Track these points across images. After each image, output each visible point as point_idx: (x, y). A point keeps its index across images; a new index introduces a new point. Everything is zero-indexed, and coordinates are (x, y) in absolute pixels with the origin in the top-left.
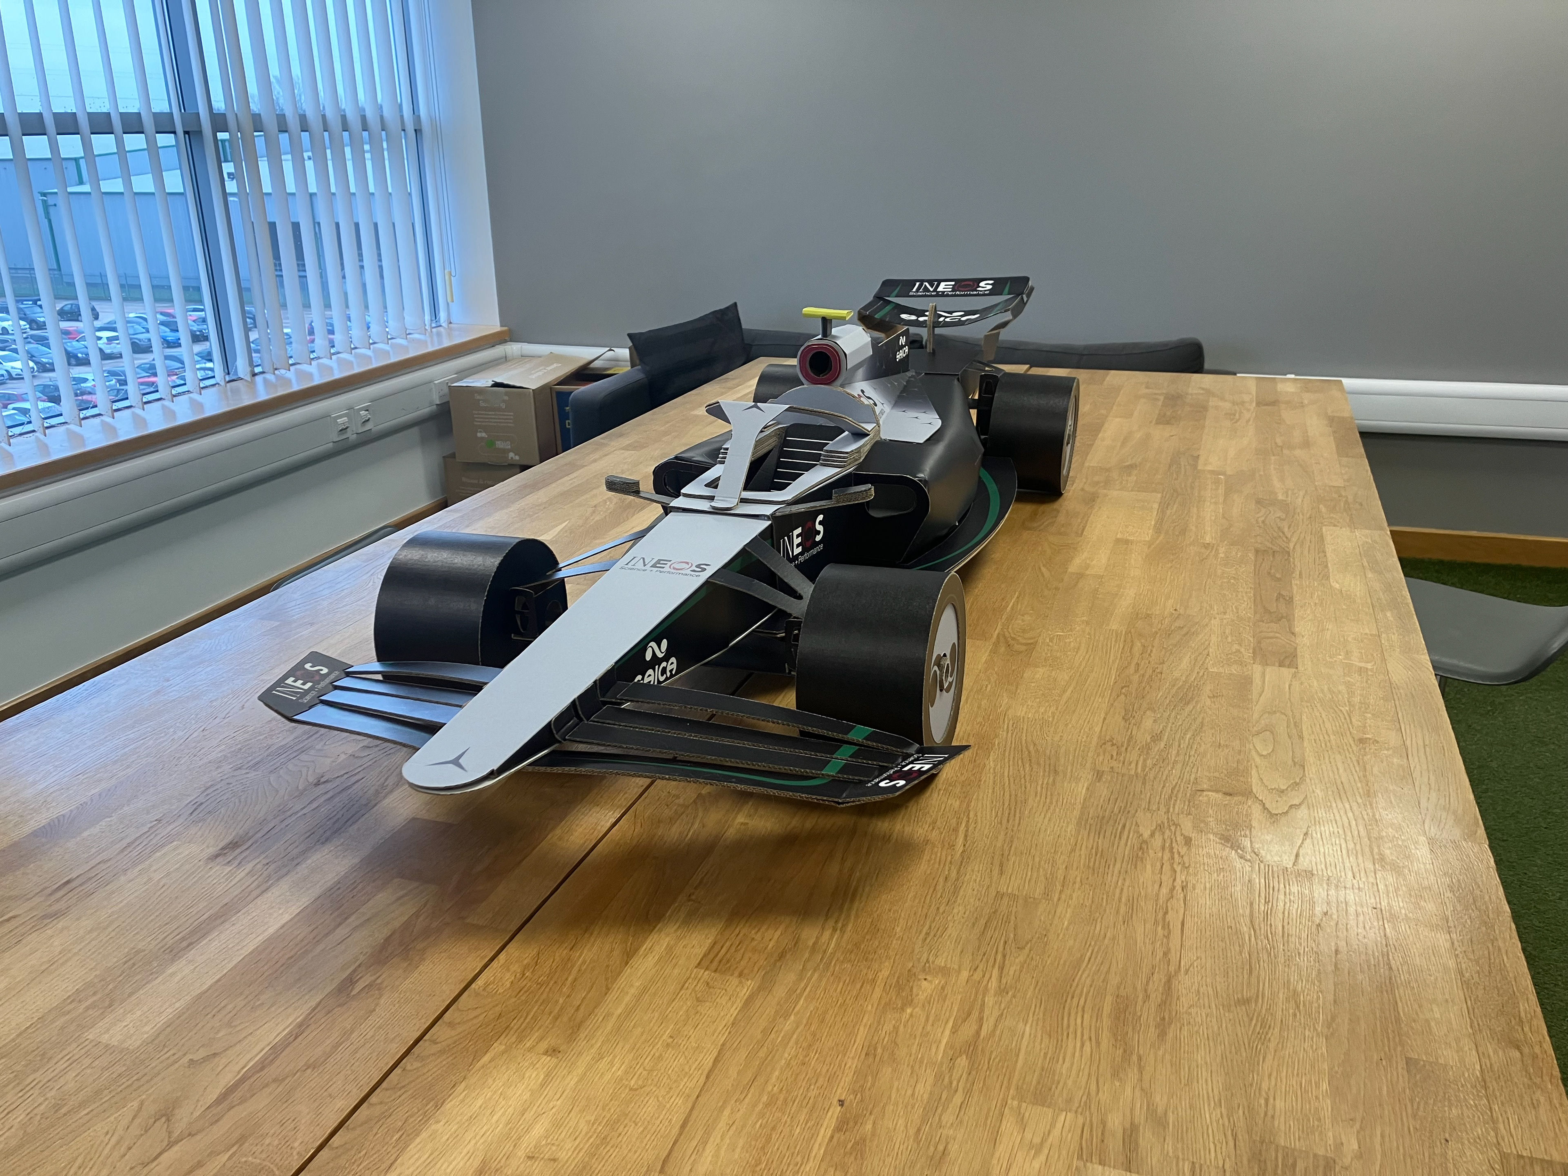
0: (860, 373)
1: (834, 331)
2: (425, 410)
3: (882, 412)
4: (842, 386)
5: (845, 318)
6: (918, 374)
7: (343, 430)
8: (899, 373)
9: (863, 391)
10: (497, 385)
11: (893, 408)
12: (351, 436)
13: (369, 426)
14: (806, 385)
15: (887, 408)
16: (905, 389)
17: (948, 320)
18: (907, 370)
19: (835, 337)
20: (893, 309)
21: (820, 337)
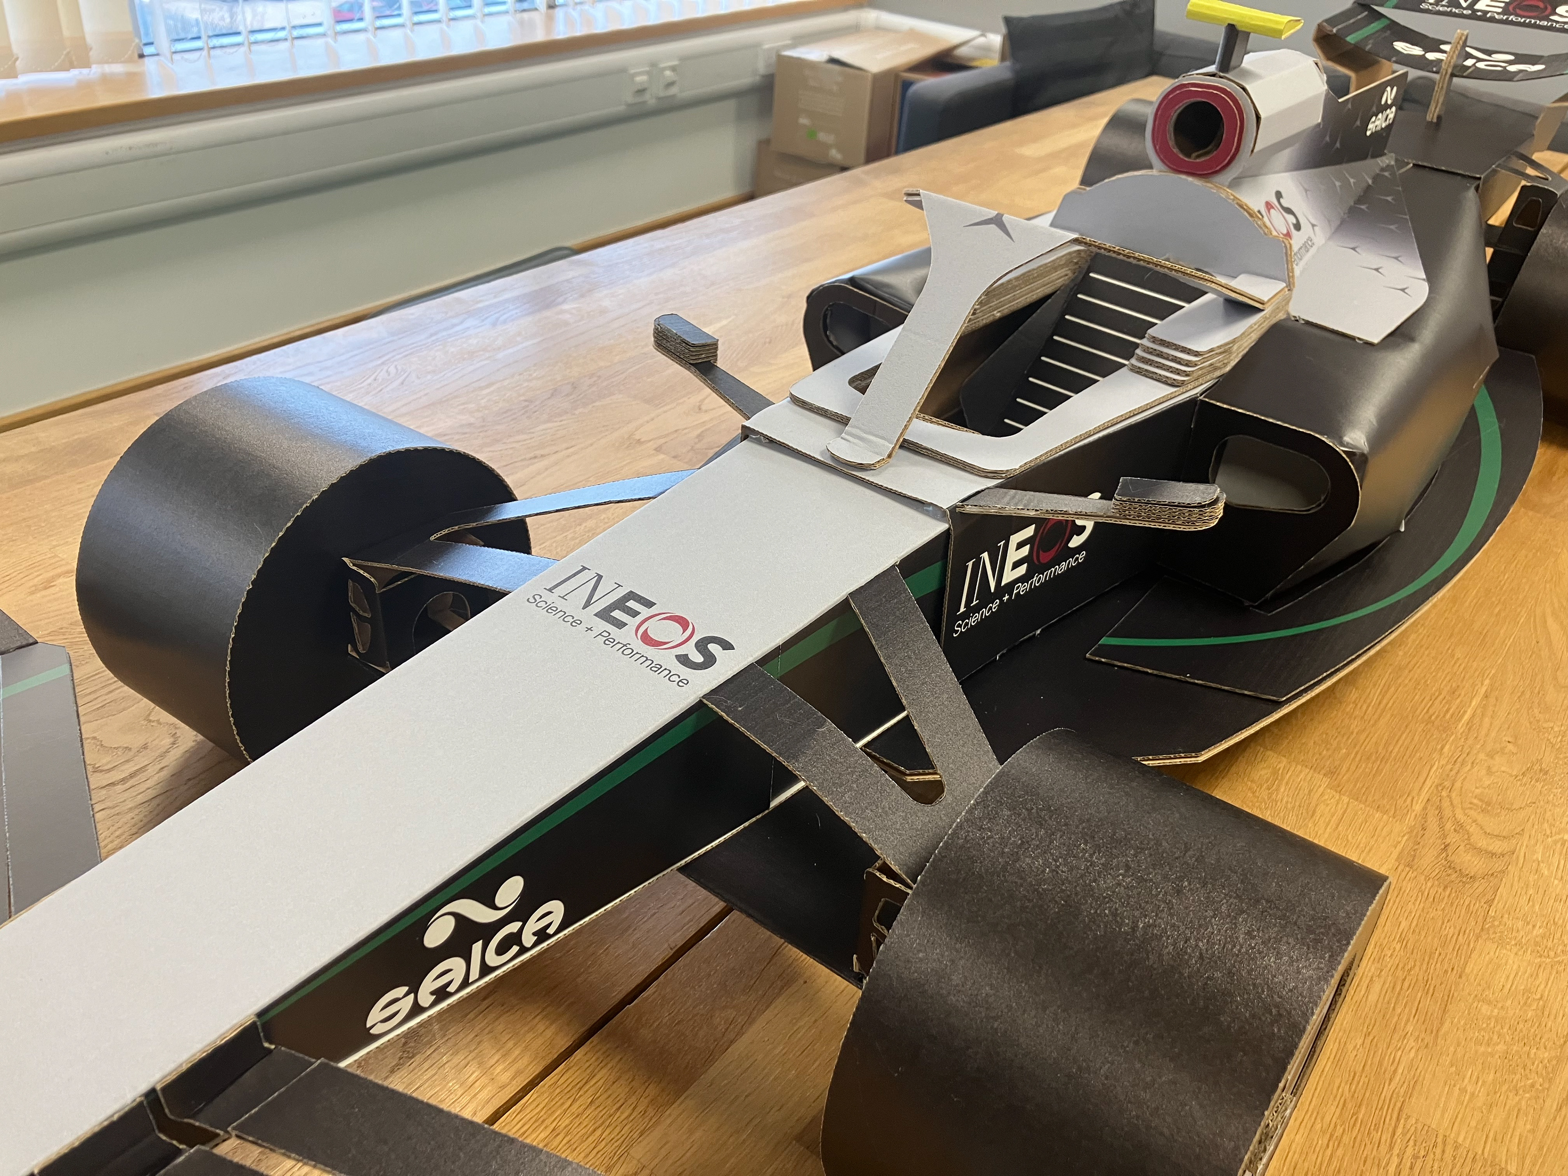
0: (1286, 156)
1: (1249, 61)
2: (746, 80)
3: (1307, 246)
4: (1235, 183)
5: (1280, 32)
6: (1400, 163)
7: (641, 91)
8: (1364, 158)
9: (1279, 195)
10: (833, 61)
11: (1330, 239)
12: (650, 100)
13: (674, 90)
14: (1158, 171)
15: (1320, 237)
16: (1366, 195)
17: (1481, 65)
18: (1379, 154)
19: (1247, 74)
20: (1384, 29)
21: (1212, 69)
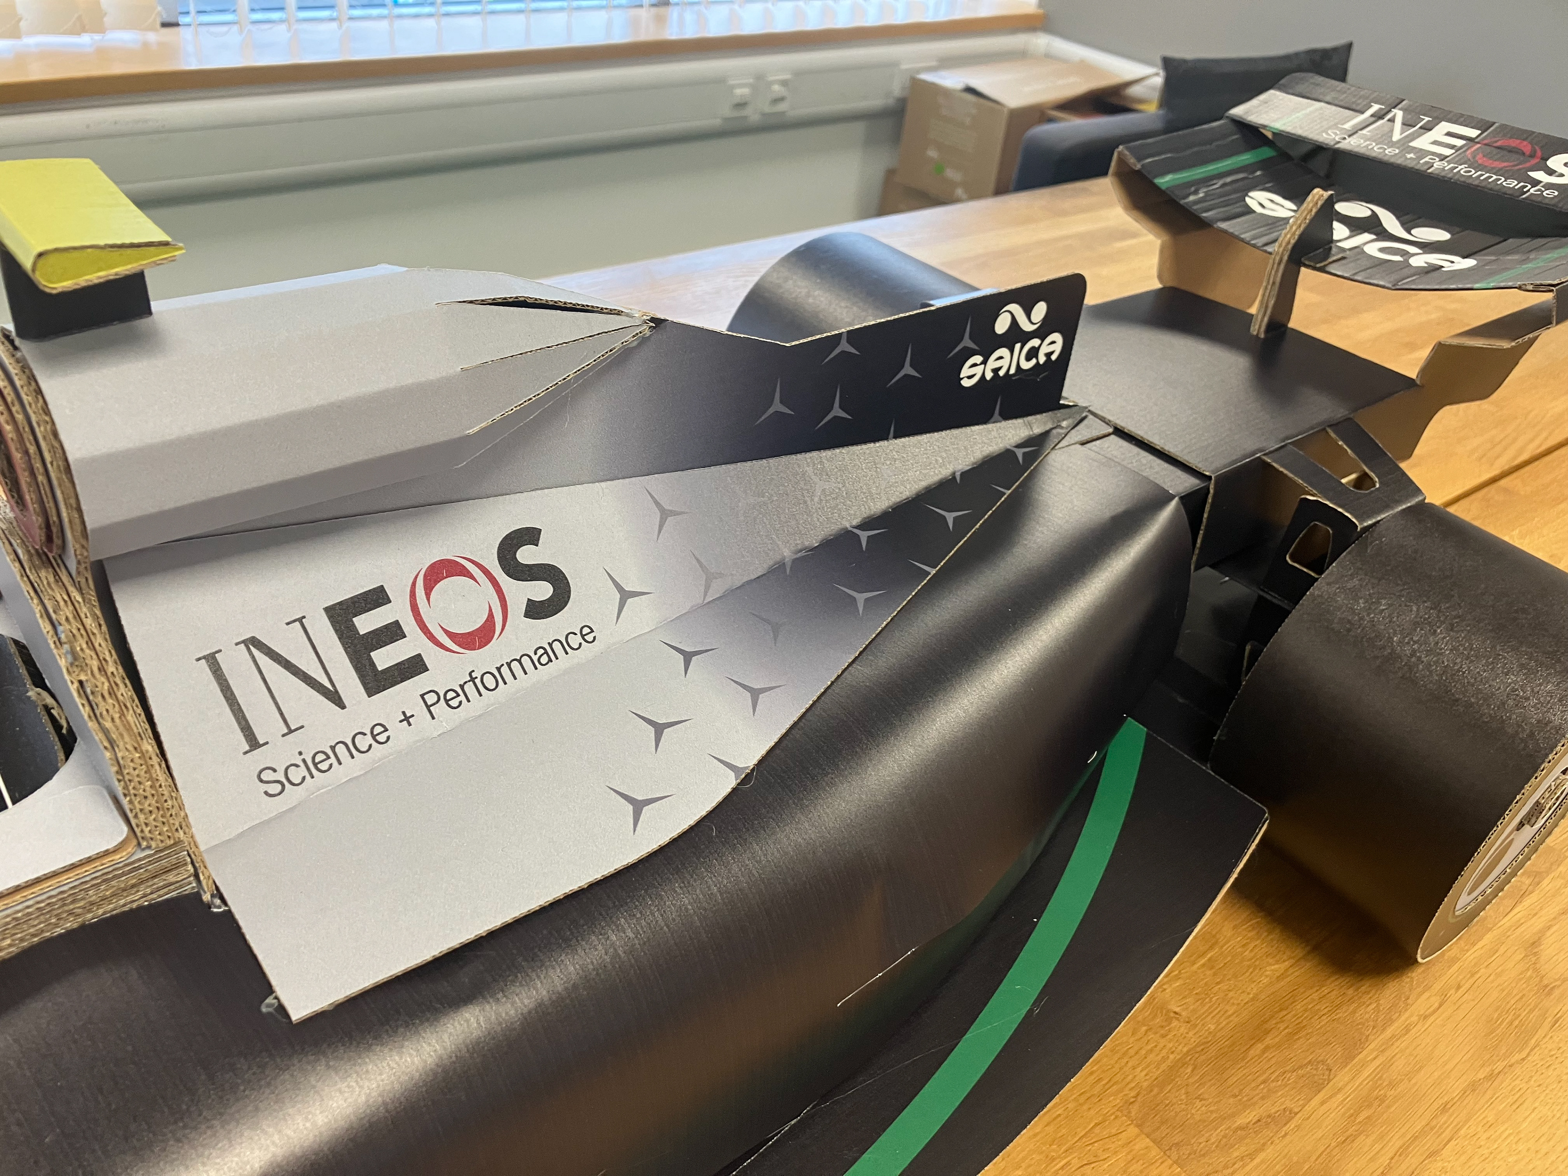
2: (876, 102)
7: (741, 105)
10: (970, 90)
12: (752, 115)
13: (781, 107)
